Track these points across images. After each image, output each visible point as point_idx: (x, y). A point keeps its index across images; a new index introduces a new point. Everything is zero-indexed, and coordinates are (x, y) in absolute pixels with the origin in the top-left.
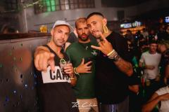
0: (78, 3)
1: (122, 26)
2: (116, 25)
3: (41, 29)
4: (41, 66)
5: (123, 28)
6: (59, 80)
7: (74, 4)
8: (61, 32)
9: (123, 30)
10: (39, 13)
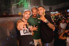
0: (34, 4)
1: (51, 13)
2: (49, 12)
3: (19, 13)
4: (20, 28)
5: (51, 14)
6: (27, 34)
7: (33, 4)
8: (27, 14)
9: (52, 15)
10: (19, 7)
